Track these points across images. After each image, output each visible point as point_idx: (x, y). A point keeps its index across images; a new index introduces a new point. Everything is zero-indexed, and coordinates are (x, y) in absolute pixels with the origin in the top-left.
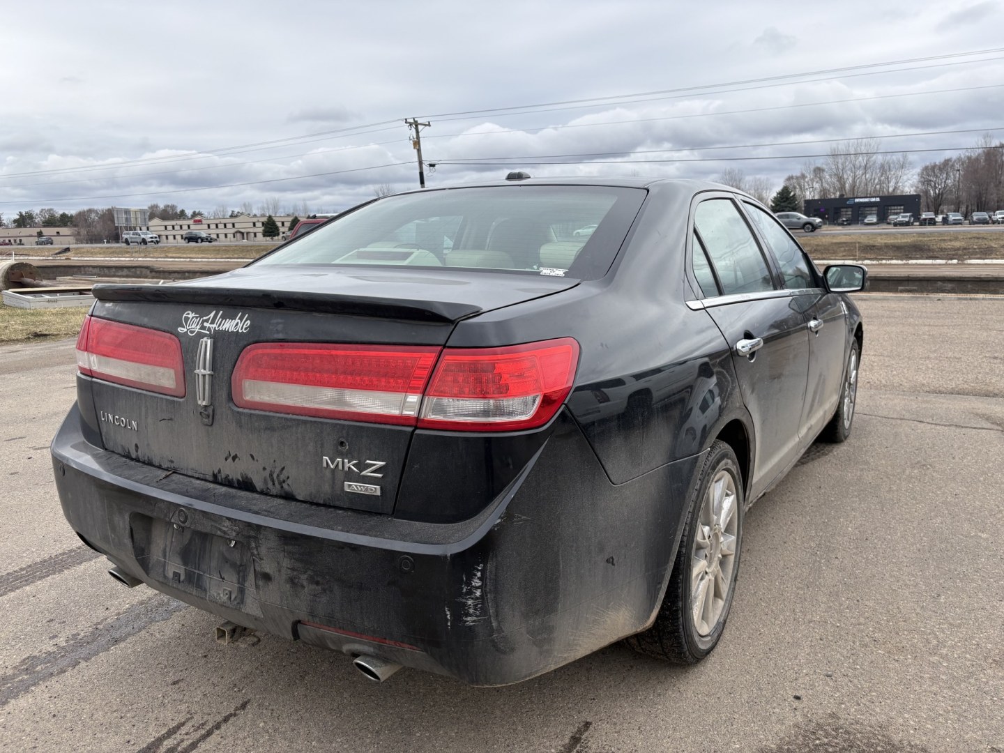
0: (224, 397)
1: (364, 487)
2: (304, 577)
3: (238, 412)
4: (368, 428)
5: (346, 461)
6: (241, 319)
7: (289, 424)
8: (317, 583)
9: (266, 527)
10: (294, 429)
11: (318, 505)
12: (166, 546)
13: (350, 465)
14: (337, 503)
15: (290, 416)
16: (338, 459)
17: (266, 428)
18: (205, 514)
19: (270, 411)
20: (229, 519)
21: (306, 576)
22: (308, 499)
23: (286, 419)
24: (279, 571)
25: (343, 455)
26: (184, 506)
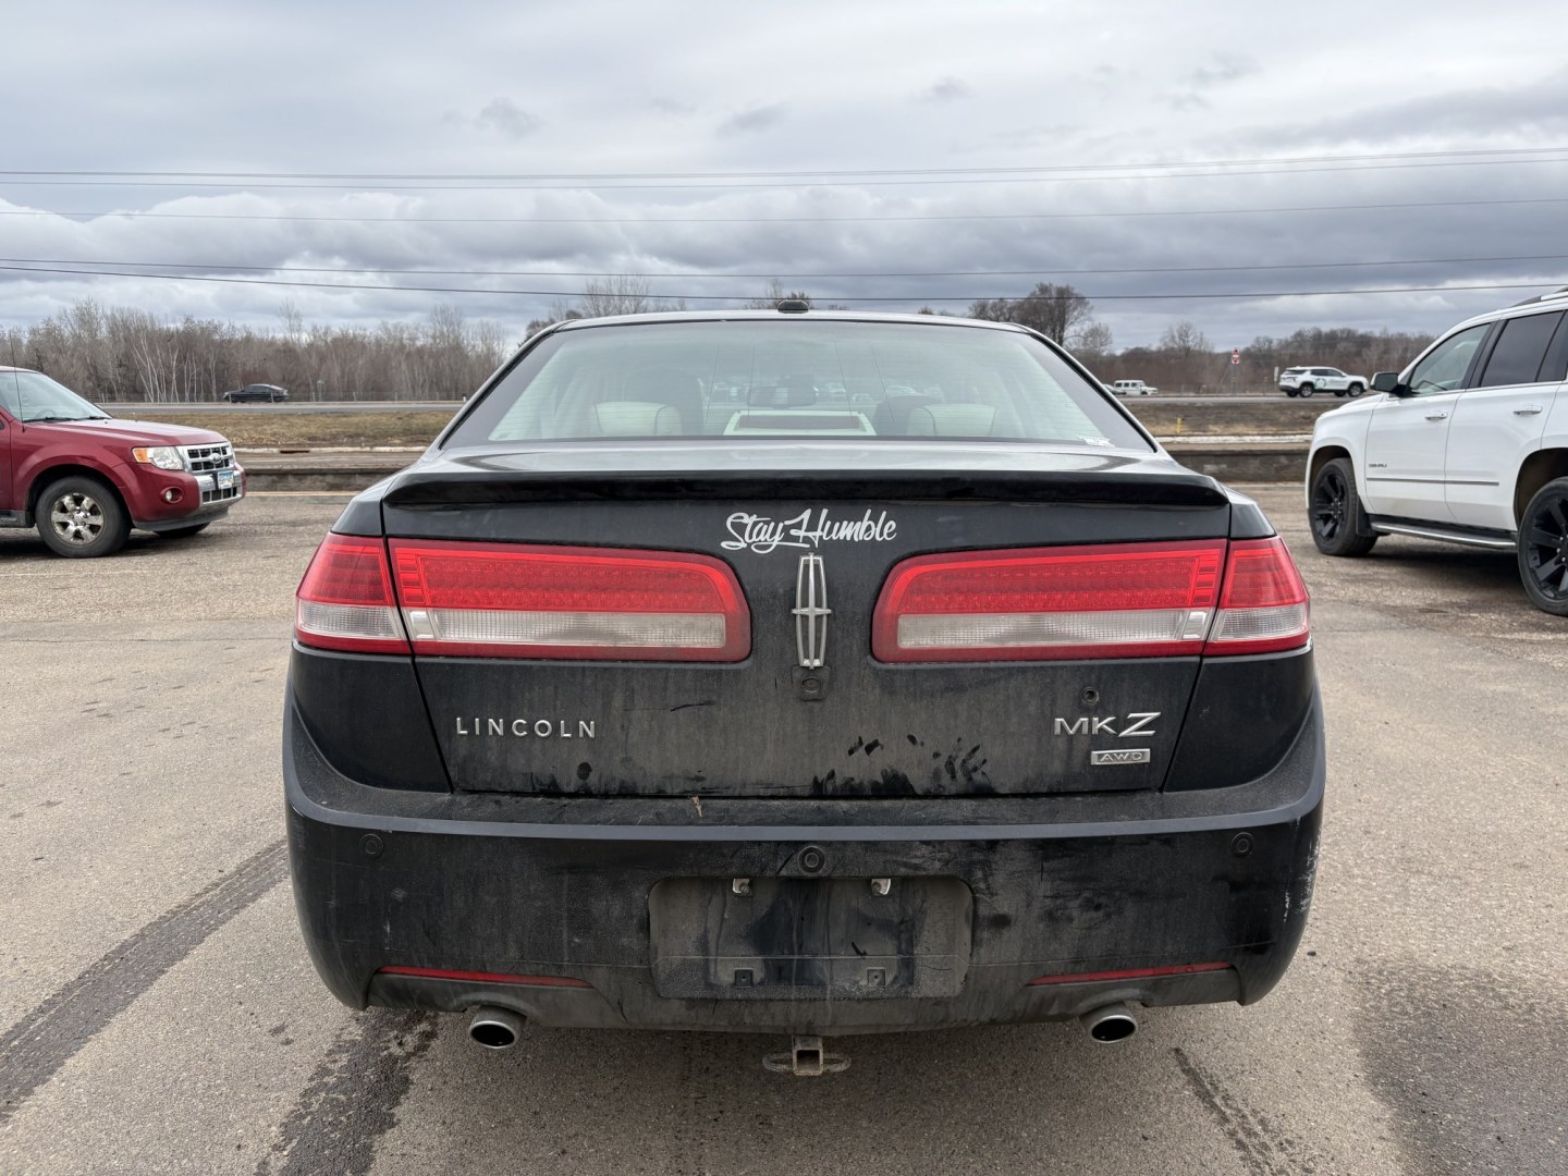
0: (855, 648)
1: (1124, 754)
2: (1074, 904)
3: (887, 671)
4: (1133, 665)
5: (1096, 719)
6: (874, 518)
7: (993, 676)
8: (1098, 907)
9: (1006, 841)
10: (1002, 683)
11: (1036, 795)
12: (706, 931)
13: (1102, 724)
14: (1073, 787)
15: (992, 664)
16: (1082, 719)
17: (946, 689)
18: (870, 846)
19: (950, 661)
20: (927, 843)
21: (1078, 902)
22: (1021, 790)
23: (987, 670)
24: (1028, 905)
25: (1088, 712)
26: (815, 842)
